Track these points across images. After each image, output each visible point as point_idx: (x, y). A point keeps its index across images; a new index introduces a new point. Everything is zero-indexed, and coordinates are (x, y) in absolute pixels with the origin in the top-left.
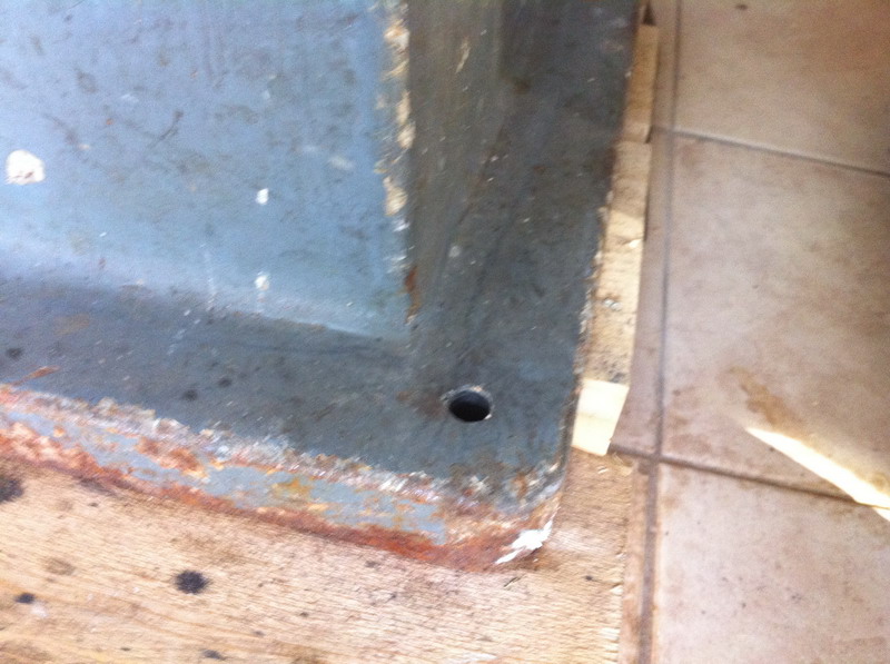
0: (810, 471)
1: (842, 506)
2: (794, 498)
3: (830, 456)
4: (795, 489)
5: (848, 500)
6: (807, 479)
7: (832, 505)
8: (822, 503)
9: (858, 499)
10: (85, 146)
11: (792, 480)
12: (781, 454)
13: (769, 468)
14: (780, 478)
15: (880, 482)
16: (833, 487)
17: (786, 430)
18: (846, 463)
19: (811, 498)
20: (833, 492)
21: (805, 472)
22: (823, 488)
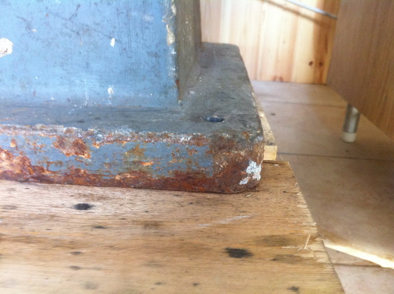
0: (358, 258)
1: (377, 269)
2: (355, 269)
3: (364, 251)
4: (353, 265)
5: (379, 266)
6: (358, 261)
7: (373, 269)
8: (367, 269)
9: (383, 266)
10: (34, 30)
11: (351, 262)
12: (343, 253)
13: (340, 259)
14: (346, 262)
15: (390, 258)
16: (371, 262)
17: (341, 244)
18: (372, 253)
19: (363, 268)
20: (370, 264)
21: (355, 258)
22: (366, 264)
